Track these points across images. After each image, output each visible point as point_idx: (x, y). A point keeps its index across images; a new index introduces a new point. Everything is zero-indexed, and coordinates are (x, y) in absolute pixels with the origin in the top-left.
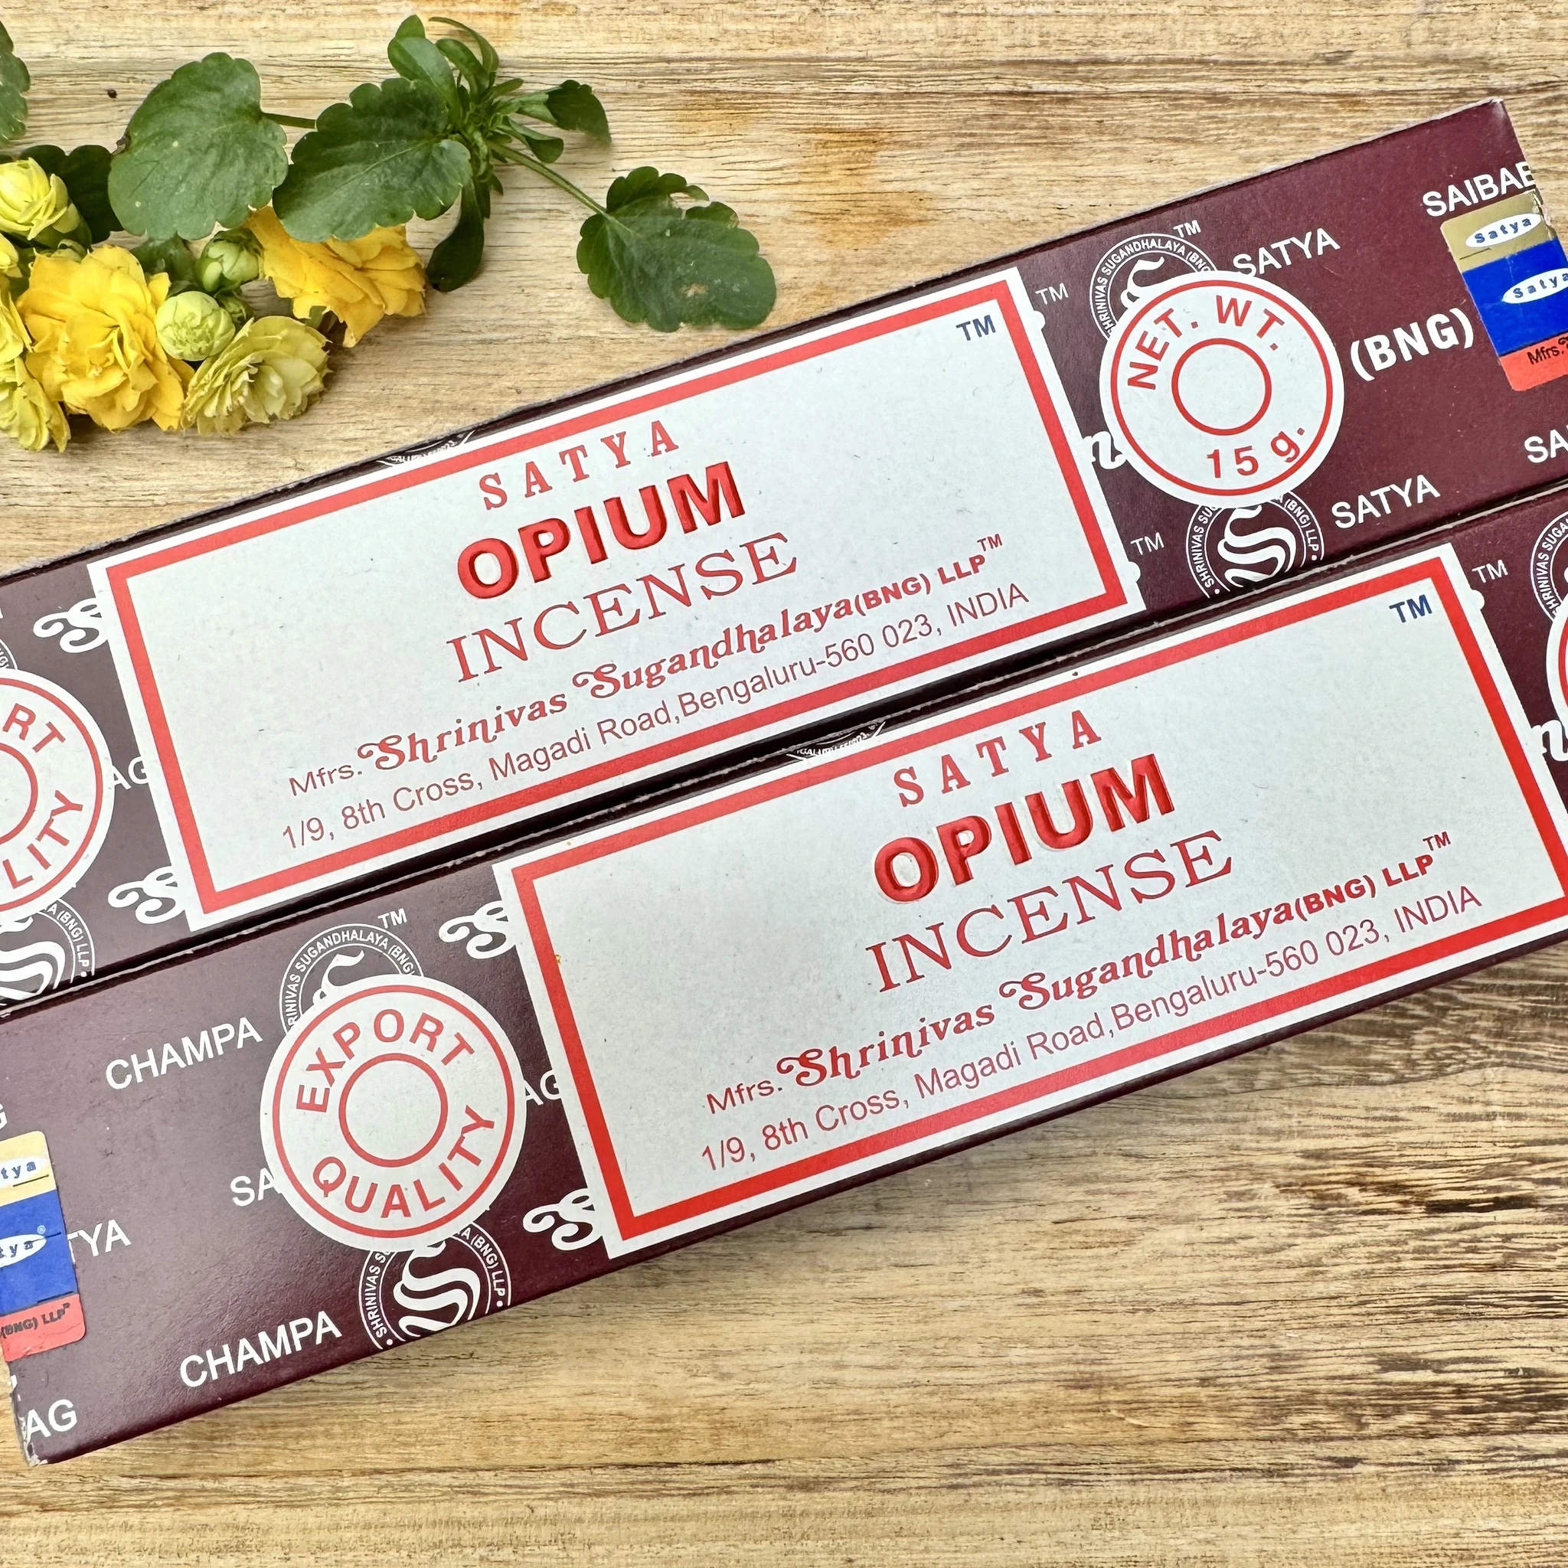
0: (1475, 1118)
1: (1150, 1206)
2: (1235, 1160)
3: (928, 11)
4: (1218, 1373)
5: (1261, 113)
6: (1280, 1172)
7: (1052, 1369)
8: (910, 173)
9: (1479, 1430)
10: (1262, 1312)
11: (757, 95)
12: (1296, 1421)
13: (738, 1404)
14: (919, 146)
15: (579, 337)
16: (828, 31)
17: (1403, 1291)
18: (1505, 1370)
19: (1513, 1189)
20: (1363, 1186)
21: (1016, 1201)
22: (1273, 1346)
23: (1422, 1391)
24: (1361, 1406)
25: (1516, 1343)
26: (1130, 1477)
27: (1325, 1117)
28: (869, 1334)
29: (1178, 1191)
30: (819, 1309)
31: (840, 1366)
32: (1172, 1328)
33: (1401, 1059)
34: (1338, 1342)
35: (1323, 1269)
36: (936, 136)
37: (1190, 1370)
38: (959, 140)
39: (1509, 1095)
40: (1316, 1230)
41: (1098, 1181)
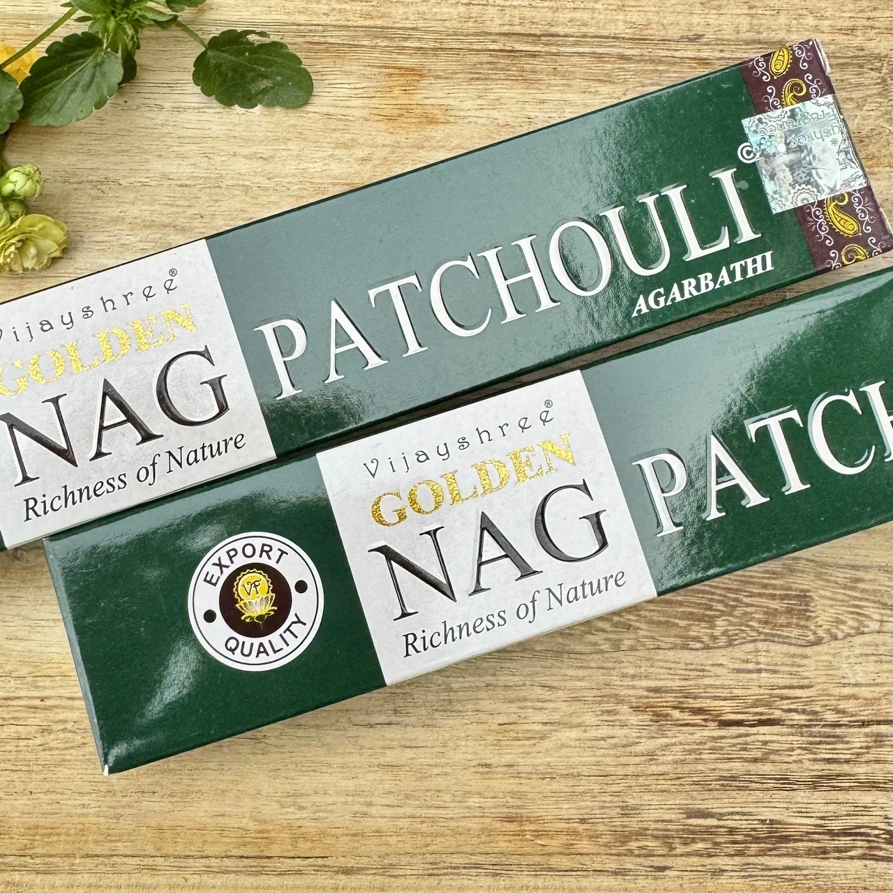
0: (749, 671)
1: (556, 717)
2: (607, 691)
4: (590, 816)
5: (651, 67)
6: (633, 700)
7: (493, 810)
8: (439, 94)
9: (740, 853)
10: (619, 781)
11: (351, 46)
12: (634, 845)
13: (308, 824)
14: (446, 78)
15: (239, 185)
16: (394, 12)
17: (702, 772)
18: (759, 820)
19: (770, 714)
20: (682, 710)
21: (478, 711)
22: (624, 802)
23: (709, 831)
24: (673, 838)
25: (767, 804)
26: (534, 873)
27: (661, 667)
28: (388, 787)
29: (572, 709)
30: (358, 771)
31: (369, 804)
32: (566, 789)
33: (708, 635)
34: (662, 800)
35: (655, 757)
36: (456, 73)
37: (574, 814)
38: (471, 76)
39: (770, 659)
40: (653, 735)
41: (526, 701)
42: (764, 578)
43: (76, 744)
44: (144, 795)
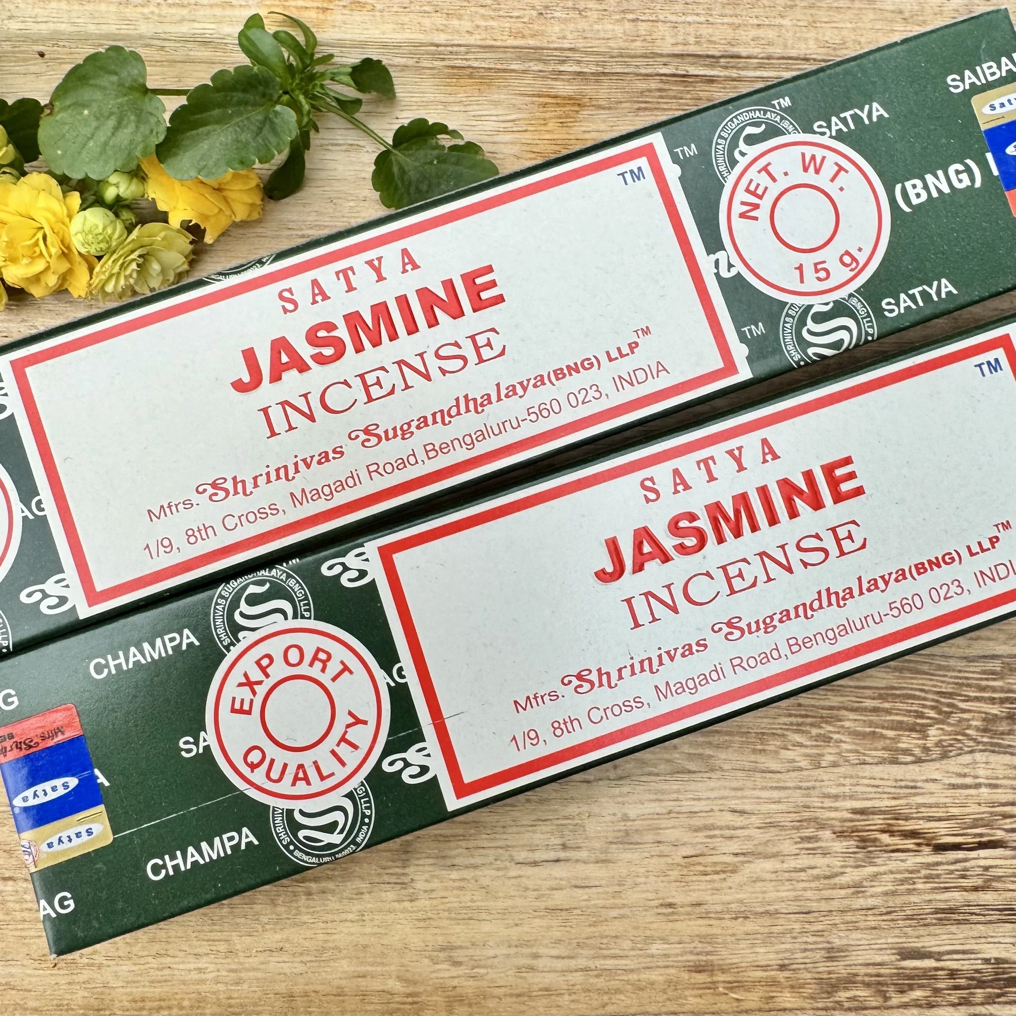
0: (967, 787)
1: (748, 847)
2: (806, 815)
3: (618, 17)
4: (791, 962)
6: (837, 823)
7: (680, 958)
8: (602, 128)
9: (965, 1002)
10: (822, 919)
11: (499, 71)
12: (842, 995)
13: (465, 984)
14: (610, 108)
16: (549, 29)
17: (916, 904)
18: (982, 959)
19: (991, 835)
20: (892, 833)
21: (659, 842)
22: (828, 942)
23: (928, 975)
24: (887, 985)
25: (990, 940)
27: (868, 786)
28: (557, 934)
29: (767, 837)
30: (522, 917)
31: (536, 956)
32: (761, 930)
33: (919, 747)
34: (872, 939)
35: (863, 889)
36: (621, 102)
37: (773, 959)
38: (637, 106)
39: (990, 771)
40: (860, 863)
41: (715, 829)
42: (981, 679)
44: (274, 954)
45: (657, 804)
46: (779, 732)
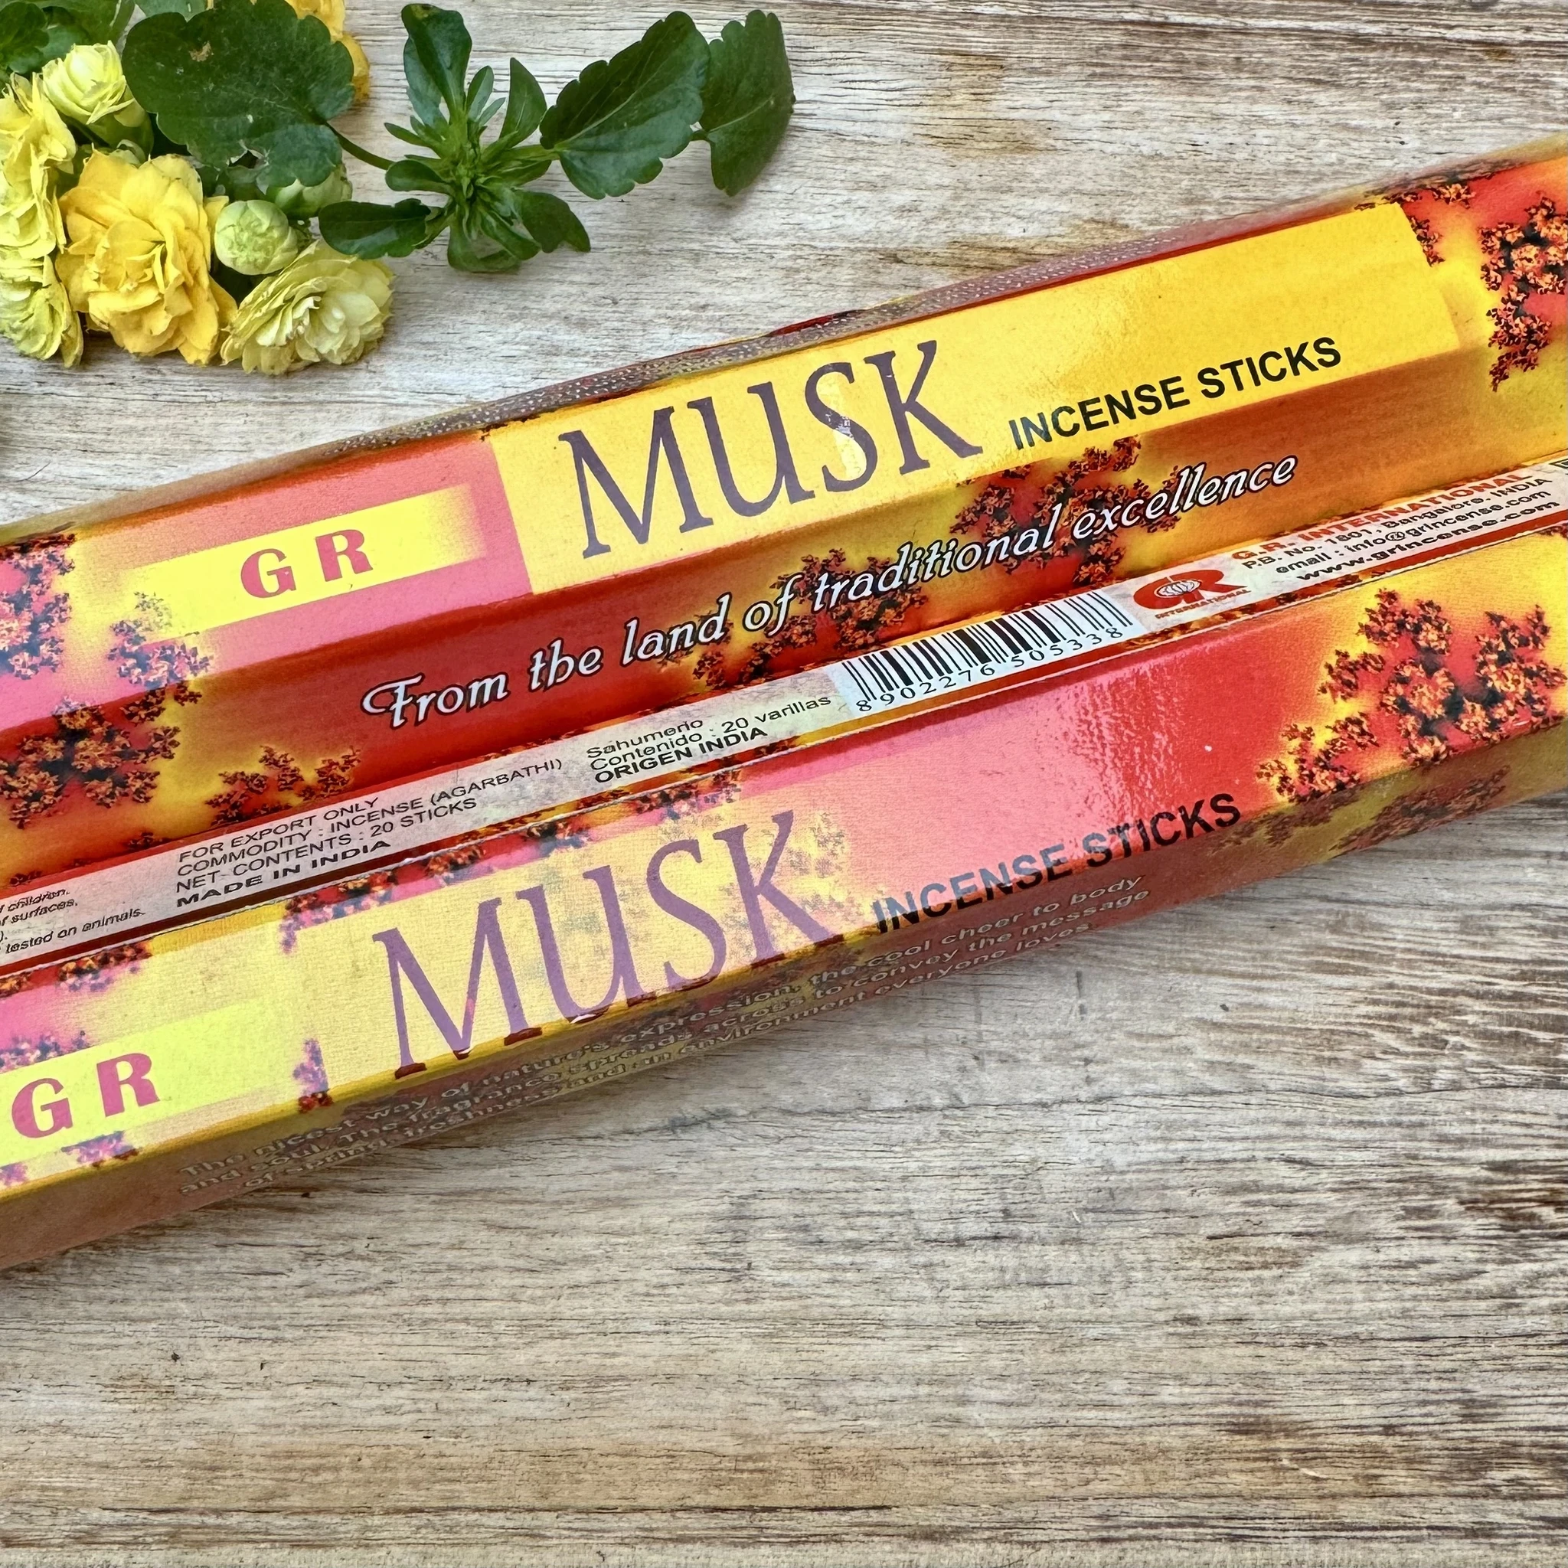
1: (1319, 1221)
2: (1413, 1170)
4: (1403, 1421)
5: (1405, 58)
6: (1463, 1186)
7: (1211, 1411)
8: (1038, 101)
10: (1450, 1350)
12: (1497, 1476)
13: (845, 1443)
14: (1048, 74)
20: (1559, 1206)
21: (1167, 1210)
22: (1463, 1391)
26: (1310, 1534)
27: (1512, 1123)
28: (996, 1363)
29: (1350, 1205)
30: (936, 1333)
31: (963, 1401)
32: (1346, 1366)
34: (1539, 1387)
35: (1517, 1301)
37: (1368, 1414)
38: (1091, 70)
40: (1509, 1256)
41: (1258, 1191)
43: (373, 1282)
44: (514, 1386)
45: (1160, 1146)
46: (1358, 1029)
